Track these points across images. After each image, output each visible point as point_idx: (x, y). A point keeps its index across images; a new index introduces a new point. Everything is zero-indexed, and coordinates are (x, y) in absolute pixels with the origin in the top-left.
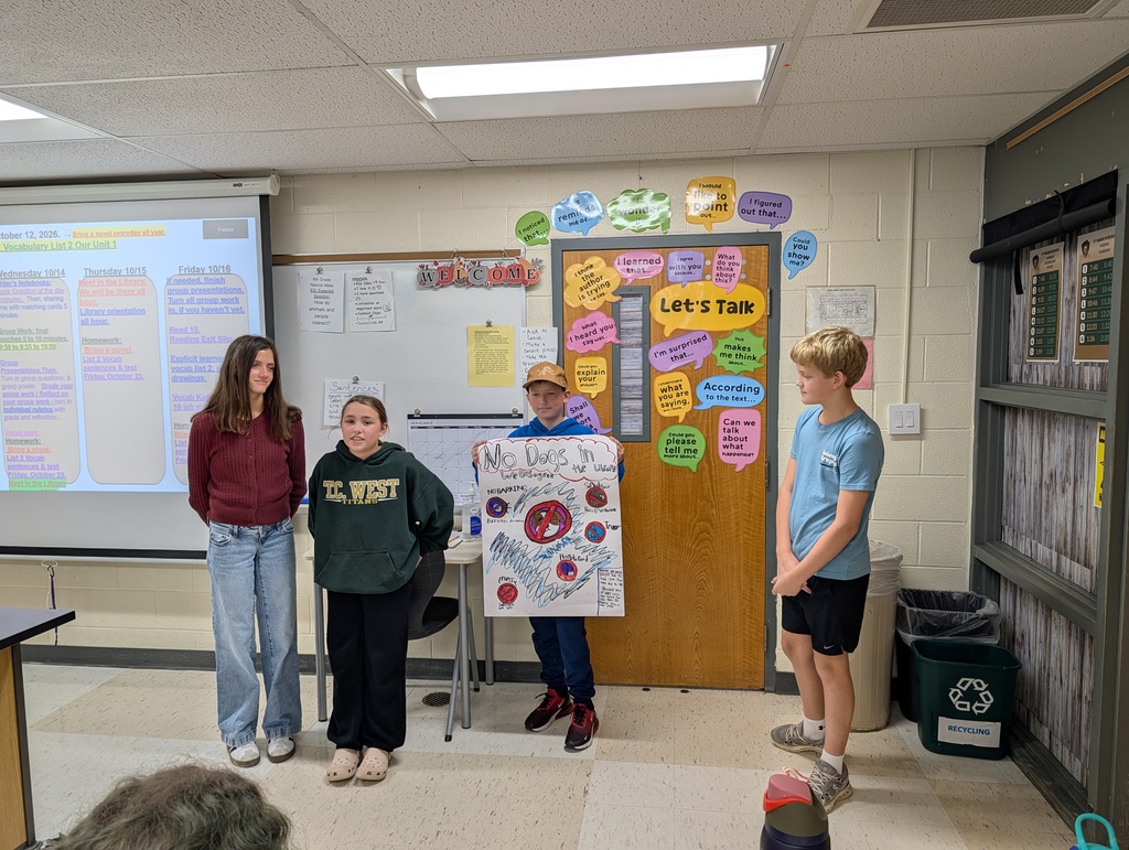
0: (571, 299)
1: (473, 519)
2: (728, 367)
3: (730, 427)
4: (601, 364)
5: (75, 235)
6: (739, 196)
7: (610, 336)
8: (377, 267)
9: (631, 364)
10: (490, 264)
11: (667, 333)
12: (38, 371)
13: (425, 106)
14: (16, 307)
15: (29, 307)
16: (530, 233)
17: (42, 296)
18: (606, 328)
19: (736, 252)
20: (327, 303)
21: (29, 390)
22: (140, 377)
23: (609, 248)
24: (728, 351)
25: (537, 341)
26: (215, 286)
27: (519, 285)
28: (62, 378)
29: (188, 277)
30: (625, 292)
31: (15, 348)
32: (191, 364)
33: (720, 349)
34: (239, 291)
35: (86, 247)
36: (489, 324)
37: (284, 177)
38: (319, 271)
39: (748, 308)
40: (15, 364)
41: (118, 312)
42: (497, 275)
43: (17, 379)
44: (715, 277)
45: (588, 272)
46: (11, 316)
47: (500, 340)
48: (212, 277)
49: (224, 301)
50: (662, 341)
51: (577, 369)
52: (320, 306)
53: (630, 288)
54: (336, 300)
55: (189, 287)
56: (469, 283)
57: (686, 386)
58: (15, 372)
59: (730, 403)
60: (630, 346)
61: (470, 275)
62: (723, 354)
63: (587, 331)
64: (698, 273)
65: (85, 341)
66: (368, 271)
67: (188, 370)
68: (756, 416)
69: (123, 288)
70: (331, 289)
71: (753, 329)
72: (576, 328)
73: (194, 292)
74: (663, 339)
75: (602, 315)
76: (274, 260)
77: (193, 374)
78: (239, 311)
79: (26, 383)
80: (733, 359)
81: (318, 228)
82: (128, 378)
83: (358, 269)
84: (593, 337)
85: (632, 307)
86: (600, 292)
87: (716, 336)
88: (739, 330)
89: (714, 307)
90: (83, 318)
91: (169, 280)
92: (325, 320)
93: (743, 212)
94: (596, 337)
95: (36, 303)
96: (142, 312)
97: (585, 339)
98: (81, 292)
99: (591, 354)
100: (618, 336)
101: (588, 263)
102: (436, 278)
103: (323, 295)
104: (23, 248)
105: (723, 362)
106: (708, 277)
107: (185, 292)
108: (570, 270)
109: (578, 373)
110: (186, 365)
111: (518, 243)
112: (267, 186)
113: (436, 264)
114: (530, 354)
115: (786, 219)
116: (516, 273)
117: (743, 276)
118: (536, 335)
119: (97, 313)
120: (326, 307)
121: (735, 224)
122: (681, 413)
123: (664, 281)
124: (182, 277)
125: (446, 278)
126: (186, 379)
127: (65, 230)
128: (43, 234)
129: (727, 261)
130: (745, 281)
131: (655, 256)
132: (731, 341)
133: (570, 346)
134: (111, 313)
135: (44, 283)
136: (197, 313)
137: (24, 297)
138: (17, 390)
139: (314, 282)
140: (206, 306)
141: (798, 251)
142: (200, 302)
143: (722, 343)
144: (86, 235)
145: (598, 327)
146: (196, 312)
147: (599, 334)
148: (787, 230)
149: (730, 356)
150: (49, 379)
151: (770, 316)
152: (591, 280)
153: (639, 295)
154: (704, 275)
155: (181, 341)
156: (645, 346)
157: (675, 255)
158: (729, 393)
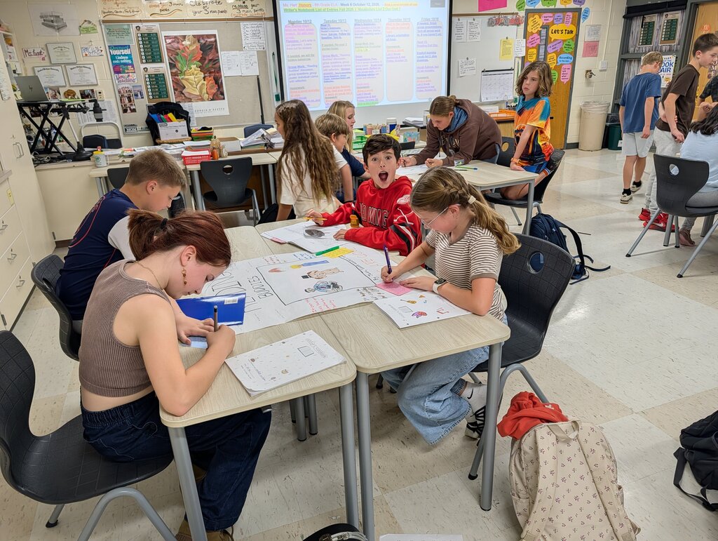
0: (529, 29)
2: (565, 51)
3: (564, 70)
4: (535, 51)
5: (386, 5)
8: (477, 19)
9: (542, 51)
11: (552, 40)
14: (362, 34)
15: (367, 34)
16: (520, 7)
17: (372, 30)
18: (537, 39)
19: (570, 14)
21: (367, 67)
22: (406, 60)
23: (540, 12)
25: (519, 44)
26: (433, 25)
27: (516, 25)
28: (378, 62)
29: (424, 22)
31: (362, 50)
32: (424, 55)
33: (564, 45)
34: (441, 27)
35: (389, 10)
36: (507, 38)
38: (459, 20)
39: (572, 32)
40: (361, 57)
41: (400, 36)
42: (511, 21)
43: (361, 63)
44: (566, 22)
45: (534, 21)
47: (510, 44)
48: (432, 22)
49: (436, 31)
52: (459, 33)
53: (544, 26)
54: (464, 30)
56: (503, 24)
57: (555, 58)
58: (361, 60)
59: (565, 63)
60: (542, 45)
61: (504, 22)
62: (564, 47)
63: (532, 40)
64: (561, 21)
65: (388, 47)
66: (474, 20)
67: (423, 57)
68: (570, 67)
69: (402, 26)
70: (462, 26)
71: (572, 39)
72: (530, 39)
73: (426, 27)
74: (551, 42)
75: (537, 35)
76: (451, 15)
77: (424, 59)
78: (440, 35)
79: (365, 64)
82: (402, 61)
83: (471, 19)
85: (544, 32)
86: (537, 27)
87: (564, 41)
88: (569, 39)
89: (564, 32)
90: (387, 38)
91: (418, 23)
92: (460, 38)
93: (574, 1)
94: (535, 42)
95: (370, 32)
96: (408, 35)
97: (532, 43)
98: (387, 28)
99: (533, 48)
100: (540, 42)
101: (534, 17)
102: (495, 22)
103: (460, 29)
104: (365, 10)
105: (564, 49)
106: (564, 22)
107: (423, 27)
108: (529, 19)
109: (530, 53)
110: (422, 55)
111: (517, 10)
113: (495, 17)
114: (517, 48)
115: (583, 3)
116: (516, 21)
117: (572, 22)
118: (519, 42)
119: (392, 36)
120: (461, 33)
121: (572, 5)
123: (553, 23)
124: (422, 22)
125: (497, 22)
126: (422, 61)
127: (382, 2)
128: (373, 4)
129: (568, 17)
130: (572, 24)
131: (551, 15)
132: (567, 43)
133: (527, 45)
134: (396, 36)
135: (373, 24)
137: (365, 30)
138: (362, 67)
139: (457, 24)
140: (430, 33)
141: (585, 14)
142: (428, 31)
143: (565, 43)
144: (389, 5)
145: (535, 39)
146: (427, 35)
148: (583, 7)
149: (566, 47)
150: (374, 62)
151: (576, 35)
152: (535, 23)
153: (546, 28)
155: (421, 46)
156: (546, 45)
157: (557, 15)
158: (565, 59)
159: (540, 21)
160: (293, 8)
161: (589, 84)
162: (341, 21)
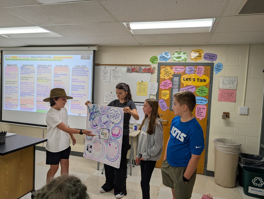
0: (162, 76)
1: (135, 126)
2: (199, 95)
3: (199, 109)
4: (168, 92)
5: (54, 57)
6: (204, 54)
7: (171, 86)
8: (118, 67)
10: (143, 68)
11: (184, 86)
12: (44, 87)
13: (131, 31)
14: (41, 73)
15: (44, 73)
16: (153, 61)
17: (46, 70)
18: (170, 84)
19: (203, 68)
20: (106, 75)
21: (42, 91)
23: (172, 65)
24: (199, 91)
25: (153, 86)
26: (82, 70)
27: (150, 73)
28: (49, 88)
29: (77, 68)
30: (175, 75)
31: (40, 81)
32: (76, 87)
33: (197, 90)
34: (88, 71)
35: (56, 60)
36: (142, 82)
37: (99, 46)
38: (105, 68)
39: (205, 81)
40: (40, 85)
41: (62, 75)
42: (145, 70)
43: (40, 88)
44: (197, 73)
45: (166, 71)
46: (40, 74)
47: (144, 85)
48: (82, 68)
49: (84, 73)
50: (183, 87)
51: (162, 93)
52: (105, 75)
53: (176, 74)
54: (108, 74)
55: (77, 70)
56: (138, 72)
58: (40, 86)
59: (199, 103)
60: (175, 88)
61: (139, 70)
62: (198, 91)
63: (165, 84)
64: (193, 72)
65: (54, 80)
66: (116, 68)
68: (205, 107)
69: (63, 69)
70: (108, 72)
71: (206, 86)
72: (163, 83)
75: (169, 80)
76: (95, 65)
77: (76, 89)
78: (87, 75)
79: (42, 89)
80: (200, 93)
81: (106, 58)
83: (114, 68)
84: (166, 86)
85: (176, 79)
86: (169, 75)
87: (196, 87)
88: (202, 86)
89: (196, 80)
90: (54, 75)
91: (73, 68)
92: (106, 79)
93: (205, 58)
94: (167, 85)
95: (45, 72)
96: (67, 75)
97: (164, 86)
98: (55, 70)
99: (165, 89)
100: (173, 86)
101: (166, 68)
102: (131, 70)
103: (105, 73)
104: (44, 60)
105: (198, 93)
106: (195, 73)
108: (162, 70)
109: (162, 94)
110: (75, 87)
111: (150, 63)
112: (95, 48)
113: (131, 67)
114: (151, 89)
115: (215, 60)
116: (149, 70)
117: (204, 73)
118: (153, 85)
119: (57, 74)
120: (106, 76)
121: (203, 61)
123: (184, 73)
124: (76, 68)
125: (133, 71)
126: (75, 90)
127: (52, 56)
128: (48, 57)
129: (200, 69)
130: (204, 74)
131: (183, 67)
132: (200, 88)
133: (161, 87)
134: (60, 75)
135: (47, 68)
136: (78, 75)
137: (43, 70)
138: (40, 90)
139: (104, 70)
140: (80, 74)
141: (218, 68)
143: (198, 89)
144: (56, 58)
145: (168, 83)
147: (168, 85)
148: (216, 63)
149: (200, 92)
150: (46, 88)
151: (210, 83)
152: (167, 72)
153: (178, 76)
154: (194, 72)
155: (74, 81)
156: (179, 88)
157: (188, 67)
159: (172, 71)
160: (9, 58)
162: (31, 65)
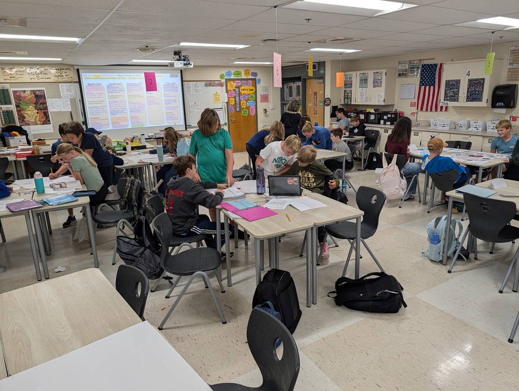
0: (229, 88)
3: (251, 109)
4: (233, 99)
9: (237, 99)
10: (217, 82)
12: (137, 103)
14: (132, 90)
16: (222, 77)
17: (137, 88)
18: (234, 93)
19: (251, 81)
22: (159, 104)
23: (233, 80)
26: (173, 86)
27: (221, 86)
28: (142, 105)
36: (216, 93)
39: (253, 90)
40: (132, 102)
42: (218, 84)
43: (133, 105)
46: (131, 92)
47: (218, 95)
48: (172, 84)
49: (174, 89)
51: (230, 100)
52: (188, 90)
53: (237, 87)
54: (191, 89)
56: (213, 86)
57: (245, 103)
59: (251, 105)
61: (214, 84)
65: (147, 97)
66: (197, 83)
67: (168, 102)
68: (254, 107)
71: (253, 93)
72: (230, 93)
73: (169, 87)
74: (242, 95)
75: (233, 91)
76: (183, 81)
79: (135, 106)
82: (156, 104)
83: (195, 83)
84: (232, 95)
85: (237, 90)
86: (233, 87)
89: (248, 90)
91: (164, 85)
92: (189, 92)
93: (251, 75)
95: (136, 90)
96: (158, 91)
99: (232, 98)
100: (235, 95)
101: (230, 82)
103: (189, 88)
105: (250, 98)
106: (247, 85)
107: (167, 87)
108: (228, 84)
111: (220, 79)
113: (208, 82)
114: (223, 98)
115: (257, 76)
116: (221, 84)
117: (252, 85)
118: (224, 95)
122: (245, 107)
123: (241, 85)
124: (166, 85)
125: (209, 85)
129: (250, 83)
131: (240, 81)
133: (229, 96)
135: (138, 86)
137: (134, 88)
139: (187, 85)
140: (171, 90)
141: (258, 81)
143: (250, 95)
146: (169, 91)
148: (257, 78)
150: (140, 105)
151: (255, 91)
152: (232, 85)
156: (239, 96)
157: (243, 81)
158: (251, 103)
159: (234, 85)
160: (89, 77)
161: (266, 116)
162: (119, 84)
